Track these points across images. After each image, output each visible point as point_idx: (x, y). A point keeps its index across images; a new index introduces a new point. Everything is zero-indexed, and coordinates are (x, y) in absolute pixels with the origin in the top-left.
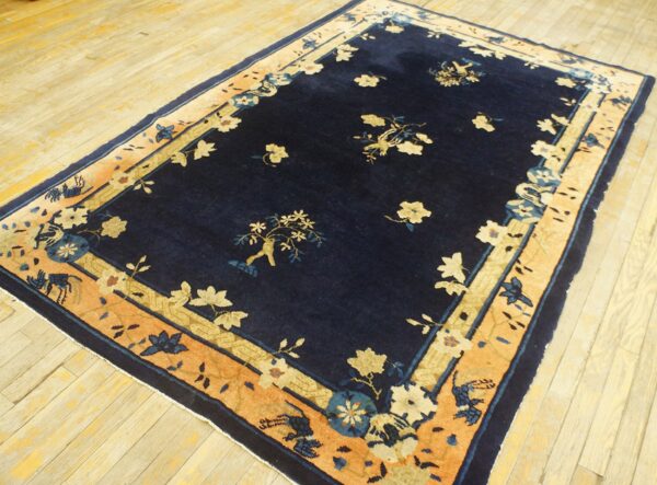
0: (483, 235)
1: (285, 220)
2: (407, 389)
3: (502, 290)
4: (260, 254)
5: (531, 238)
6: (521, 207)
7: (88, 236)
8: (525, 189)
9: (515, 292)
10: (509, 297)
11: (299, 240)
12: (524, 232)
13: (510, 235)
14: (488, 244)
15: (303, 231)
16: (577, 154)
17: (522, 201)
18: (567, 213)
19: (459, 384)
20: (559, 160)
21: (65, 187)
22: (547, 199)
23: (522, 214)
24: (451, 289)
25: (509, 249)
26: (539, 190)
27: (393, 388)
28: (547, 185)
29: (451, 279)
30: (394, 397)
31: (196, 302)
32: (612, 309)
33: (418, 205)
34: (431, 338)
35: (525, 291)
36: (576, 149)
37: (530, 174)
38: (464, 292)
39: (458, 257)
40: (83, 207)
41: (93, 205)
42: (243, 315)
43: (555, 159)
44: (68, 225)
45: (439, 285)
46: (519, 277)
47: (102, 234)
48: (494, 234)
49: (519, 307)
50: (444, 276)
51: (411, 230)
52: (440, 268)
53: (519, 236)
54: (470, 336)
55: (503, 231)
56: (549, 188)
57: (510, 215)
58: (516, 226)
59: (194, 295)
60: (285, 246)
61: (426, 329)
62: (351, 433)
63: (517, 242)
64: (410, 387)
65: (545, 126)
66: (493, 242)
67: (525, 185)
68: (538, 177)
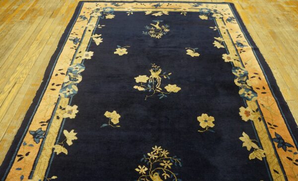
0: (91, 54)
1: (161, 34)
4: (157, 25)
5: (72, 58)
6: (78, 70)
8: (78, 80)
10: (77, 39)
12: (75, 60)
13: (81, 57)
14: (88, 51)
16: (49, 118)
17: (78, 73)
18: (57, 75)
19: (86, 20)
20: (61, 108)
22: (66, 79)
23: (77, 67)
24: (96, 35)
25: (80, 52)
26: (71, 82)
28: (67, 86)
29: (97, 38)
31: (160, 13)
32: (41, 49)
33: (121, 54)
34: (97, 24)
35: (72, 42)
36: (49, 121)
37: (77, 90)
38: (92, 36)
39: (98, 44)
42: (146, 14)
43: (63, 107)
45: (100, 35)
46: (75, 45)
48: (87, 55)
51: (118, 46)
52: (102, 39)
53: (77, 58)
54: (86, 28)
55: (84, 57)
56: (66, 85)
57: (82, 64)
61: (99, 25)
63: (78, 55)
66: (87, 53)
67: (78, 82)
68: (72, 89)
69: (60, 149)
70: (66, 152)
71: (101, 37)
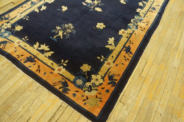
1: (66, 26)
2: (96, 76)
3: (124, 49)
4: (58, 35)
6: (132, 26)
7: (11, 31)
8: (133, 21)
9: (128, 50)
10: (126, 51)
11: (69, 32)
12: (131, 33)
13: (128, 33)
15: (70, 29)
17: (132, 24)
18: (145, 29)
21: (5, 17)
23: (132, 28)
25: (127, 37)
26: (137, 21)
27: (92, 75)
28: (139, 20)
30: (92, 78)
31: (40, 49)
34: (103, 62)
35: (131, 50)
40: (10, 23)
41: (12, 22)
42: (52, 52)
43: (143, 14)
44: (6, 28)
46: (130, 45)
47: (15, 30)
49: (129, 55)
50: (109, 44)
51: (100, 31)
52: (108, 41)
54: (114, 62)
57: (128, 27)
58: (129, 31)
59: (39, 46)
60: (65, 33)
61: (102, 60)
62: (79, 87)
64: (97, 75)
65: (140, 4)
66: (123, 35)
68: (137, 18)
69: (145, 2)
70: (143, 1)
71: (107, 44)
